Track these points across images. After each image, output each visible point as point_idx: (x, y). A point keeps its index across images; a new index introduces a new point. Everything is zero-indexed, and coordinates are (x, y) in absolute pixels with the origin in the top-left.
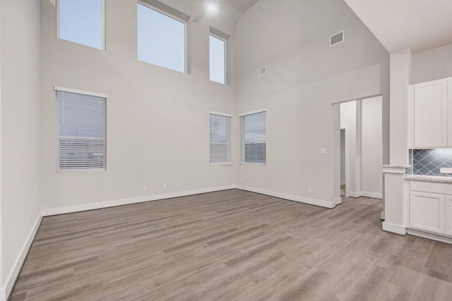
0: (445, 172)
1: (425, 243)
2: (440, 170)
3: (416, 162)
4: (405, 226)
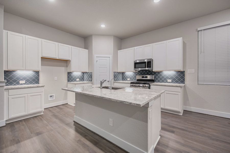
0: (22, 83)
1: (20, 123)
2: (19, 82)
3: (6, 78)
4: (5, 120)
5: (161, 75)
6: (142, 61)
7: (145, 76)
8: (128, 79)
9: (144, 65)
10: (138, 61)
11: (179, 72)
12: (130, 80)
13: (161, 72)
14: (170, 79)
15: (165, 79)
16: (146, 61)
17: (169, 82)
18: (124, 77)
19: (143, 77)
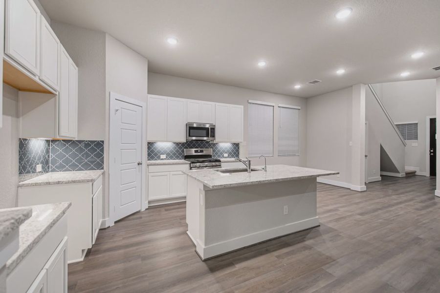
5: (216, 148)
6: (202, 126)
7: (199, 149)
8: (161, 156)
9: (204, 132)
10: (195, 125)
11: (235, 144)
12: (167, 157)
13: (217, 144)
14: (226, 153)
15: (221, 153)
16: (207, 126)
17: (226, 157)
18: (153, 151)
19: (196, 151)
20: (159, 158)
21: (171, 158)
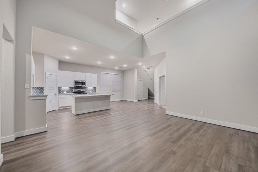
7: (79, 89)
9: (81, 83)
11: (94, 87)
12: (66, 92)
13: (86, 87)
15: (89, 91)
18: (60, 90)
19: (78, 90)
20: (63, 93)
21: (68, 93)
